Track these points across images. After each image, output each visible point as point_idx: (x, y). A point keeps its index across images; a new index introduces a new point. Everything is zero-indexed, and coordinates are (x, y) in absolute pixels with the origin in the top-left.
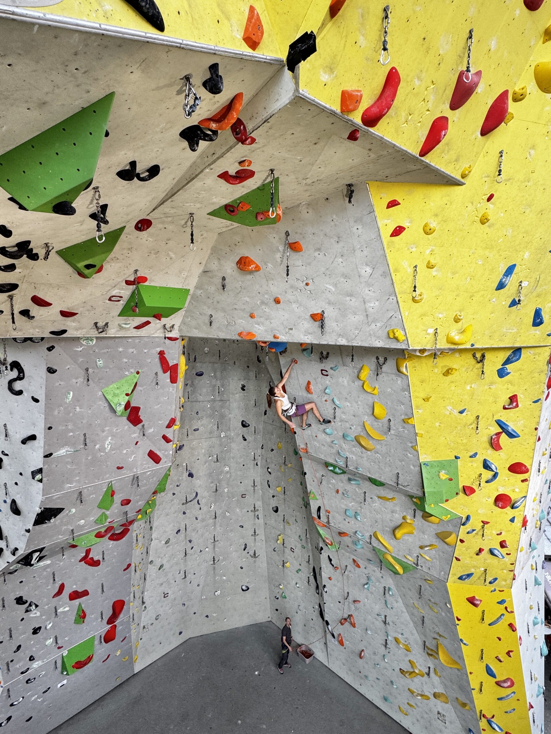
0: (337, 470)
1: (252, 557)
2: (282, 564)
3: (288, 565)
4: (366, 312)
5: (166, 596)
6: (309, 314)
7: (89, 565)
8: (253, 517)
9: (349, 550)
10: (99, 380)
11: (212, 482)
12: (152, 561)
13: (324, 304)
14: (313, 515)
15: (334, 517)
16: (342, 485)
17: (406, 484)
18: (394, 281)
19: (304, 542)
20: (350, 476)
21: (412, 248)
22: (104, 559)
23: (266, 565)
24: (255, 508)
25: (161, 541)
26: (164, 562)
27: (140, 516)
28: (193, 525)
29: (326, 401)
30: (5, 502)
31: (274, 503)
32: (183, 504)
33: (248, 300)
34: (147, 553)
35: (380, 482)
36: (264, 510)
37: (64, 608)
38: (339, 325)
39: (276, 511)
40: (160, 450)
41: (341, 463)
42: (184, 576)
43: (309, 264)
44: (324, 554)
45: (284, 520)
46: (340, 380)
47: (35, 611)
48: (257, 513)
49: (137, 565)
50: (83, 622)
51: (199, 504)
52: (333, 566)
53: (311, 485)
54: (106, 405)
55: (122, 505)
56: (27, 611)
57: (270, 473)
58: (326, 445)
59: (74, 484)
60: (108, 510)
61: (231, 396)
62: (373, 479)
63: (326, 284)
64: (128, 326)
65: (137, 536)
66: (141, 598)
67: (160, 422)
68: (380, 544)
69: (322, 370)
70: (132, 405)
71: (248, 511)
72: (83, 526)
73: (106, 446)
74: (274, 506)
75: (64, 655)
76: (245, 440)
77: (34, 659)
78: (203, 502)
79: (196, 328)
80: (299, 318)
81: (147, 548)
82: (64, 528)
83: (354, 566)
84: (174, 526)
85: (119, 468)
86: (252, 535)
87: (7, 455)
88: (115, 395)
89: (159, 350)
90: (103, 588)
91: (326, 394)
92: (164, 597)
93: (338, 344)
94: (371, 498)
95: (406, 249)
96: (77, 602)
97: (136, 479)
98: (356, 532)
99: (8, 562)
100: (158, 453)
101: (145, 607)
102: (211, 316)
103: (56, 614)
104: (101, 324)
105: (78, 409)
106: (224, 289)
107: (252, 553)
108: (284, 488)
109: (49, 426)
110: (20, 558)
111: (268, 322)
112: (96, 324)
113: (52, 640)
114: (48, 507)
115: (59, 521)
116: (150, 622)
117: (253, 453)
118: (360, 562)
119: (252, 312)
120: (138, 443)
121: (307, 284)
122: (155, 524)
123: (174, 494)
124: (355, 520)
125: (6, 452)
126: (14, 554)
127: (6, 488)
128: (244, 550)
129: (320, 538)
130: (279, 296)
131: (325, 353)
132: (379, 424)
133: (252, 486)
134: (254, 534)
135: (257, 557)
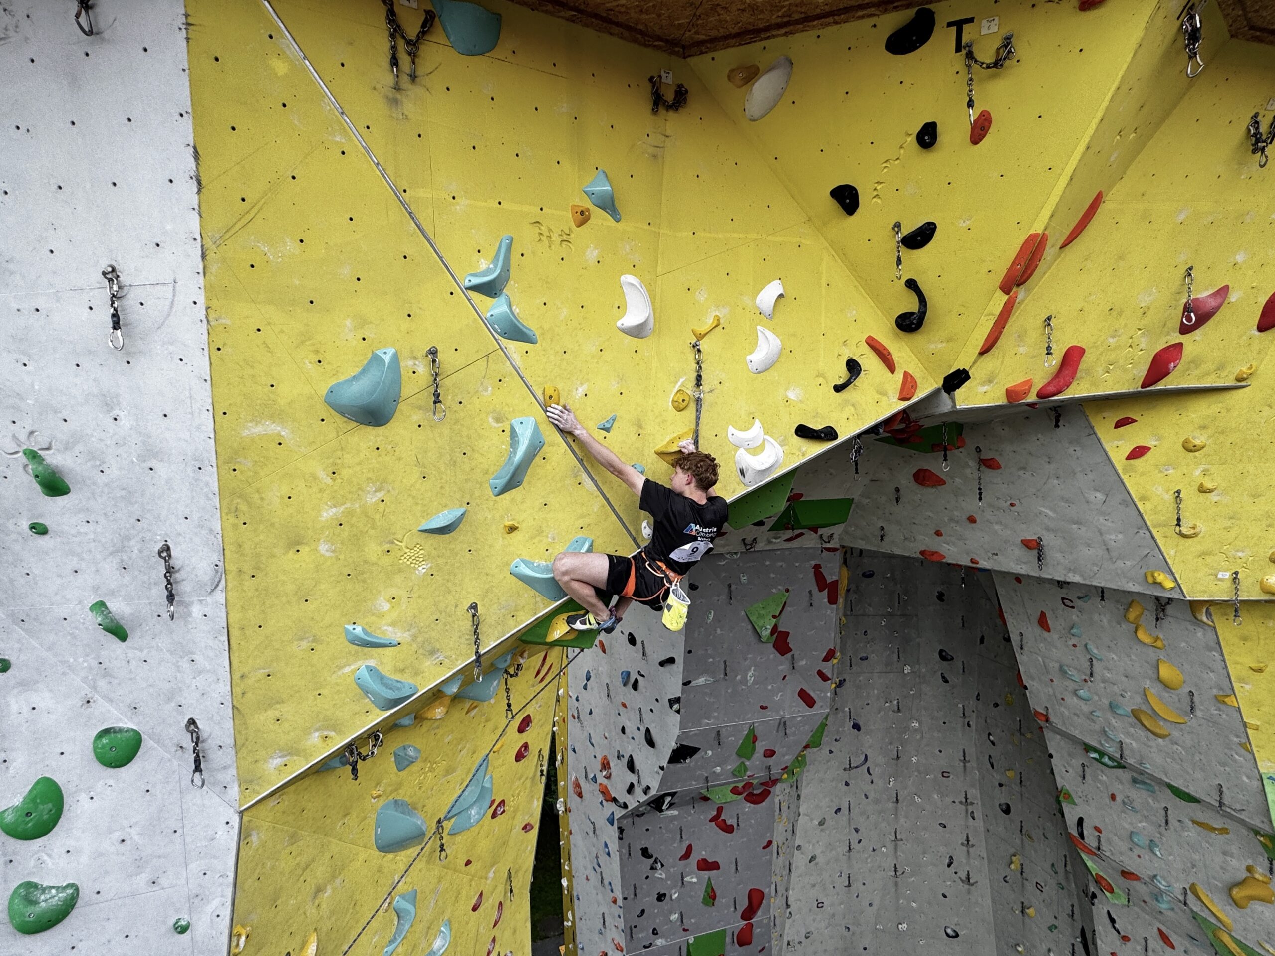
0: (1106, 760)
1: (962, 881)
2: (1021, 909)
3: (1031, 911)
4: (1105, 545)
5: (820, 905)
7: (721, 829)
8: (964, 813)
9: (1147, 908)
10: (742, 597)
11: (891, 744)
12: (799, 846)
14: (1070, 830)
15: (1109, 841)
16: (1120, 787)
17: (1238, 807)
18: (1142, 511)
19: (1061, 877)
20: (1135, 775)
21: (1166, 470)
22: (738, 825)
23: (989, 902)
24: (966, 799)
25: (812, 820)
26: (818, 852)
27: (785, 776)
28: (860, 806)
30: (639, 729)
31: (1002, 797)
32: (845, 770)
33: (931, 514)
34: (793, 832)
35: (1188, 794)
36: (983, 805)
37: (692, 878)
39: (1007, 810)
40: (814, 691)
41: (1110, 749)
42: (847, 883)
44: (1100, 906)
45: (1021, 831)
47: (660, 872)
48: (970, 809)
49: (780, 845)
50: (713, 904)
51: (870, 774)
52: (1119, 933)
53: (1062, 778)
54: (749, 627)
55: (765, 756)
56: (652, 868)
57: (993, 743)
58: (1081, 716)
59: (712, 721)
60: (749, 759)
62: (1174, 787)
64: (779, 540)
65: (780, 803)
66: (785, 897)
67: (814, 653)
68: (1206, 911)
70: (780, 629)
71: (954, 802)
72: (718, 775)
73: (748, 678)
74: (1003, 801)
75: (691, 941)
76: (946, 681)
77: (657, 934)
78: (875, 771)
81: (793, 825)
82: (698, 773)
83: (1162, 943)
84: (832, 801)
85: (762, 707)
86: (962, 844)
87: (643, 676)
88: (761, 617)
89: (813, 563)
90: (736, 866)
92: (818, 907)
94: (1179, 821)
95: (1157, 471)
96: (706, 874)
97: (782, 724)
98: (1155, 876)
99: (639, 801)
100: (812, 694)
101: (790, 913)
103: (683, 883)
104: (749, 540)
105: (719, 631)
106: (898, 502)
107: (964, 876)
108: (1021, 773)
109: (689, 649)
110: (652, 799)
112: (744, 540)
113: (677, 915)
114: (684, 743)
115: (693, 763)
116: (797, 940)
117: (960, 705)
118: (1173, 938)
119: (938, 529)
120: (787, 678)
122: (804, 792)
123: (831, 752)
124: (1150, 854)
125: (642, 673)
126: (646, 793)
127: (641, 714)
128: (949, 866)
129: (1090, 876)
132: (1173, 696)
133: (960, 760)
134: (966, 843)
135: (972, 885)
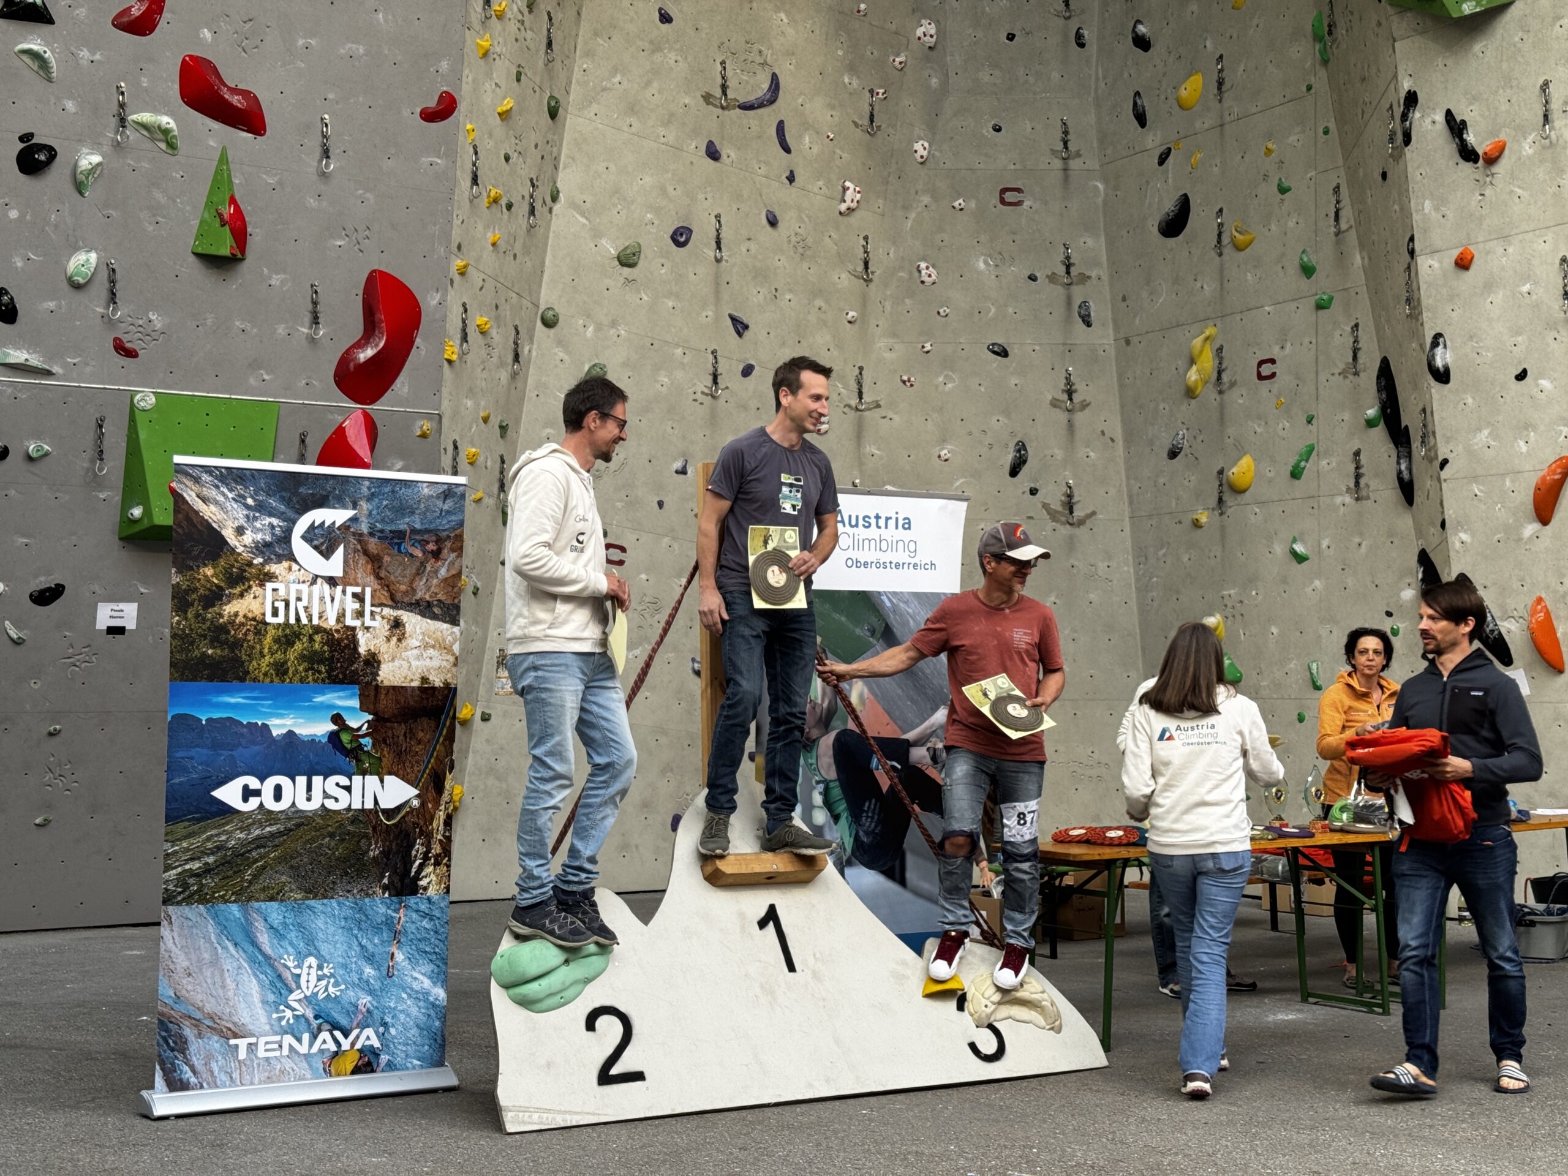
1: (1053, 515)
8: (1060, 309)
11: (853, 68)
23: (1129, 569)
24: (1069, 265)
26: (613, 357)
31: (1166, 192)
32: (708, 100)
36: (1114, 276)
39: (1180, 223)
44: (1427, 127)
45: (1219, 242)
48: (1079, 294)
51: (785, 147)
52: (1476, 159)
57: (1147, 44)
71: (1033, 278)
74: (1169, 204)
78: (804, 143)
84: (663, 191)
86: (1055, 403)
90: (325, 151)
96: (211, 129)
107: (1053, 496)
113: (92, 264)
128: (1014, 472)
133: (1054, 152)
134: (1065, 397)
135: (1081, 522)
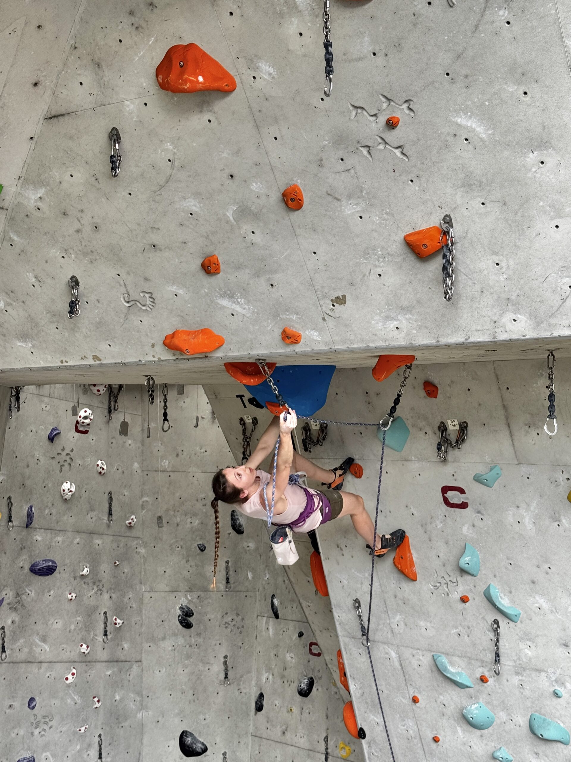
6: (401, 235)
13: (449, 190)
29: (464, 600)
38: (503, 264)
43: (398, 47)
46: (510, 518)
61: (146, 645)
63: (457, 112)
69: (445, 490)
79: (24, 336)
80: (366, 254)
91: (463, 571)
93: (503, 337)
102: (74, 282)
111: (262, 284)
121: (391, 124)
130: (299, 182)
131: (453, 427)
